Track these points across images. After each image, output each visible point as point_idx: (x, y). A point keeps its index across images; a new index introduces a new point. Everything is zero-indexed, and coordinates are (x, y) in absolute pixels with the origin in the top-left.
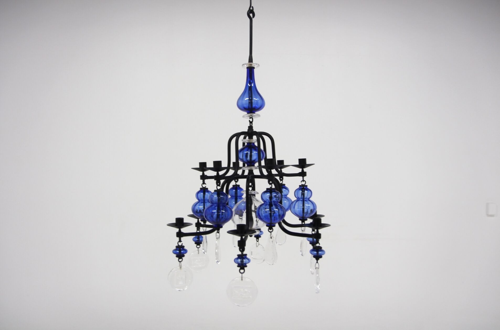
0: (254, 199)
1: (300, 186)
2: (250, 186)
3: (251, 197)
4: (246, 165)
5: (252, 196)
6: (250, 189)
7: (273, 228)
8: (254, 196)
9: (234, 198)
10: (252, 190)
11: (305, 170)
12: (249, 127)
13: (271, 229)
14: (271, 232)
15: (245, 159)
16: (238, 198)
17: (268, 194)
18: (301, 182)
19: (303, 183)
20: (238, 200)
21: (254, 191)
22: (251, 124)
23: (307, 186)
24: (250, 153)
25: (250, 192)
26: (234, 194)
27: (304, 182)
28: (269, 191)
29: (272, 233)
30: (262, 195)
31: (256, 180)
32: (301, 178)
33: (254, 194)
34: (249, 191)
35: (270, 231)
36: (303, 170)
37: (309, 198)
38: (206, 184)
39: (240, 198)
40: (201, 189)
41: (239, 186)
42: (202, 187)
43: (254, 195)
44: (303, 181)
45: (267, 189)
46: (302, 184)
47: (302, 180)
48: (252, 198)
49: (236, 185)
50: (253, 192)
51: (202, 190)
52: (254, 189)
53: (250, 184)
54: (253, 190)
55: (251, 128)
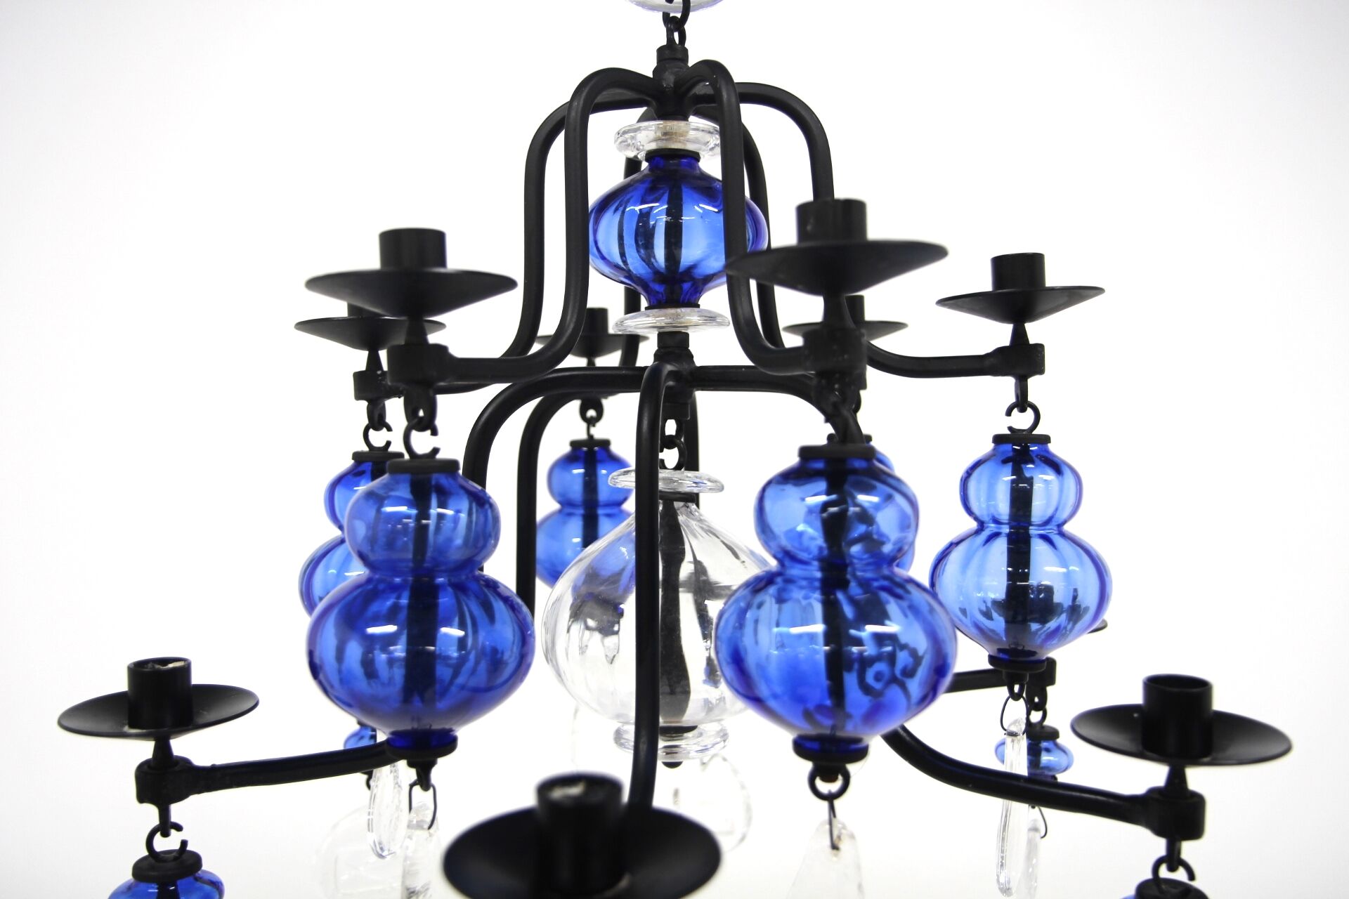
0: (693, 524)
1: (998, 439)
2: (670, 443)
3: (671, 515)
4: (644, 303)
5: (677, 505)
6: (670, 456)
7: (851, 768)
8: (694, 507)
9: (581, 511)
10: (678, 467)
11: (1035, 331)
12: (661, 51)
13: (829, 778)
14: (830, 798)
15: (635, 263)
16: (600, 511)
17: (816, 496)
18: (1009, 413)
19: (1022, 421)
20: (604, 523)
21: (690, 474)
22: (676, 35)
23: (1045, 439)
24: (668, 213)
25: (670, 480)
26: (577, 492)
27: (1030, 411)
28: (819, 465)
29: (837, 803)
30: (768, 505)
31: (707, 402)
32: (1005, 386)
33: (695, 490)
34: (662, 474)
35: (823, 787)
36: (1019, 336)
37: (1065, 522)
38: (389, 429)
39: (609, 516)
40: (357, 456)
41: (605, 444)
42: (366, 449)
43: (693, 498)
44: (1022, 402)
45: (807, 453)
46: (1010, 428)
47: (1012, 399)
48: (681, 518)
49: (591, 437)
50: (686, 482)
51: (367, 466)
52: (689, 461)
53: (671, 427)
54: (688, 469)
55: (672, 53)
